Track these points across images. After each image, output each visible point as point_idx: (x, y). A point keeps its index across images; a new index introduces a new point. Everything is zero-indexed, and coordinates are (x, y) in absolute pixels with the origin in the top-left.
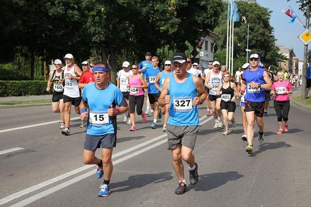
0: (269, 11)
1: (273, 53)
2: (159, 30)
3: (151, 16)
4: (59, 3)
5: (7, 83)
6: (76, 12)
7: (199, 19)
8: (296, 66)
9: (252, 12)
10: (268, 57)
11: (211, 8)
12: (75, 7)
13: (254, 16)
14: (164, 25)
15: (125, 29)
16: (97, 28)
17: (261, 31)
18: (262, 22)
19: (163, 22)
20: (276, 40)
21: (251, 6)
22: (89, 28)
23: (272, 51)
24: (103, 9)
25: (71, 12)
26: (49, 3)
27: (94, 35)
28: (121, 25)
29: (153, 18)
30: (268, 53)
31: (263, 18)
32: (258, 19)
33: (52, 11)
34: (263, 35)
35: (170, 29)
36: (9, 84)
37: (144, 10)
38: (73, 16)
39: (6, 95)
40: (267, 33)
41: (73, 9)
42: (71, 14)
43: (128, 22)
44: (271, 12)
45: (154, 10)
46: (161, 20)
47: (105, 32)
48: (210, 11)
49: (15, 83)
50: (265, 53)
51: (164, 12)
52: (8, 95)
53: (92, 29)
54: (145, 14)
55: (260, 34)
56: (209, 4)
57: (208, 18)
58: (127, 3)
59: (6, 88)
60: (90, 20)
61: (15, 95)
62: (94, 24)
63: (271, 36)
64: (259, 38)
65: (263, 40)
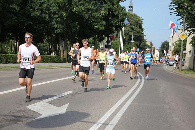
0: (141, 18)
1: (144, 43)
2: (94, 27)
3: (90, 20)
4: (38, 9)
5: (8, 55)
6: (47, 15)
7: (114, 23)
8: (153, 52)
9: (133, 19)
10: (141, 46)
11: (121, 16)
12: (46, 12)
13: (134, 21)
14: (97, 25)
15: (75, 27)
16: (58, 25)
17: (138, 30)
18: (138, 25)
19: (96, 23)
20: (145, 36)
21: (132, 15)
22: (54, 24)
23: (144, 42)
24: (64, 14)
25: (44, 15)
26: (32, 9)
27: (57, 29)
28: (73, 24)
29: (91, 20)
30: (141, 43)
31: (139, 23)
32: (136, 23)
33: (33, 14)
34: (139, 32)
35: (100, 28)
36: (10, 56)
37: (87, 16)
38: (45, 18)
39: (7, 63)
40: (141, 31)
41: (45, 13)
42: (44, 16)
43: (77, 23)
44: (143, 19)
45: (92, 16)
46: (95, 22)
47: (63, 28)
48: (120, 18)
49: (13, 56)
50: (140, 43)
51: (97, 18)
52: (9, 63)
53: (56, 26)
54: (87, 18)
55: (137, 32)
56: (120, 14)
57: (119, 22)
58: (78, 12)
59: (8, 58)
60: (54, 20)
61: (12, 63)
62: (57, 22)
63: (143, 34)
64: (137, 34)
65: (139, 36)
